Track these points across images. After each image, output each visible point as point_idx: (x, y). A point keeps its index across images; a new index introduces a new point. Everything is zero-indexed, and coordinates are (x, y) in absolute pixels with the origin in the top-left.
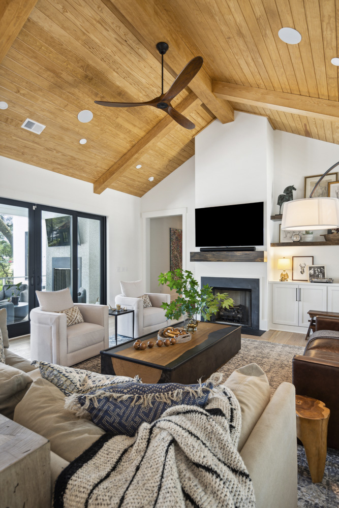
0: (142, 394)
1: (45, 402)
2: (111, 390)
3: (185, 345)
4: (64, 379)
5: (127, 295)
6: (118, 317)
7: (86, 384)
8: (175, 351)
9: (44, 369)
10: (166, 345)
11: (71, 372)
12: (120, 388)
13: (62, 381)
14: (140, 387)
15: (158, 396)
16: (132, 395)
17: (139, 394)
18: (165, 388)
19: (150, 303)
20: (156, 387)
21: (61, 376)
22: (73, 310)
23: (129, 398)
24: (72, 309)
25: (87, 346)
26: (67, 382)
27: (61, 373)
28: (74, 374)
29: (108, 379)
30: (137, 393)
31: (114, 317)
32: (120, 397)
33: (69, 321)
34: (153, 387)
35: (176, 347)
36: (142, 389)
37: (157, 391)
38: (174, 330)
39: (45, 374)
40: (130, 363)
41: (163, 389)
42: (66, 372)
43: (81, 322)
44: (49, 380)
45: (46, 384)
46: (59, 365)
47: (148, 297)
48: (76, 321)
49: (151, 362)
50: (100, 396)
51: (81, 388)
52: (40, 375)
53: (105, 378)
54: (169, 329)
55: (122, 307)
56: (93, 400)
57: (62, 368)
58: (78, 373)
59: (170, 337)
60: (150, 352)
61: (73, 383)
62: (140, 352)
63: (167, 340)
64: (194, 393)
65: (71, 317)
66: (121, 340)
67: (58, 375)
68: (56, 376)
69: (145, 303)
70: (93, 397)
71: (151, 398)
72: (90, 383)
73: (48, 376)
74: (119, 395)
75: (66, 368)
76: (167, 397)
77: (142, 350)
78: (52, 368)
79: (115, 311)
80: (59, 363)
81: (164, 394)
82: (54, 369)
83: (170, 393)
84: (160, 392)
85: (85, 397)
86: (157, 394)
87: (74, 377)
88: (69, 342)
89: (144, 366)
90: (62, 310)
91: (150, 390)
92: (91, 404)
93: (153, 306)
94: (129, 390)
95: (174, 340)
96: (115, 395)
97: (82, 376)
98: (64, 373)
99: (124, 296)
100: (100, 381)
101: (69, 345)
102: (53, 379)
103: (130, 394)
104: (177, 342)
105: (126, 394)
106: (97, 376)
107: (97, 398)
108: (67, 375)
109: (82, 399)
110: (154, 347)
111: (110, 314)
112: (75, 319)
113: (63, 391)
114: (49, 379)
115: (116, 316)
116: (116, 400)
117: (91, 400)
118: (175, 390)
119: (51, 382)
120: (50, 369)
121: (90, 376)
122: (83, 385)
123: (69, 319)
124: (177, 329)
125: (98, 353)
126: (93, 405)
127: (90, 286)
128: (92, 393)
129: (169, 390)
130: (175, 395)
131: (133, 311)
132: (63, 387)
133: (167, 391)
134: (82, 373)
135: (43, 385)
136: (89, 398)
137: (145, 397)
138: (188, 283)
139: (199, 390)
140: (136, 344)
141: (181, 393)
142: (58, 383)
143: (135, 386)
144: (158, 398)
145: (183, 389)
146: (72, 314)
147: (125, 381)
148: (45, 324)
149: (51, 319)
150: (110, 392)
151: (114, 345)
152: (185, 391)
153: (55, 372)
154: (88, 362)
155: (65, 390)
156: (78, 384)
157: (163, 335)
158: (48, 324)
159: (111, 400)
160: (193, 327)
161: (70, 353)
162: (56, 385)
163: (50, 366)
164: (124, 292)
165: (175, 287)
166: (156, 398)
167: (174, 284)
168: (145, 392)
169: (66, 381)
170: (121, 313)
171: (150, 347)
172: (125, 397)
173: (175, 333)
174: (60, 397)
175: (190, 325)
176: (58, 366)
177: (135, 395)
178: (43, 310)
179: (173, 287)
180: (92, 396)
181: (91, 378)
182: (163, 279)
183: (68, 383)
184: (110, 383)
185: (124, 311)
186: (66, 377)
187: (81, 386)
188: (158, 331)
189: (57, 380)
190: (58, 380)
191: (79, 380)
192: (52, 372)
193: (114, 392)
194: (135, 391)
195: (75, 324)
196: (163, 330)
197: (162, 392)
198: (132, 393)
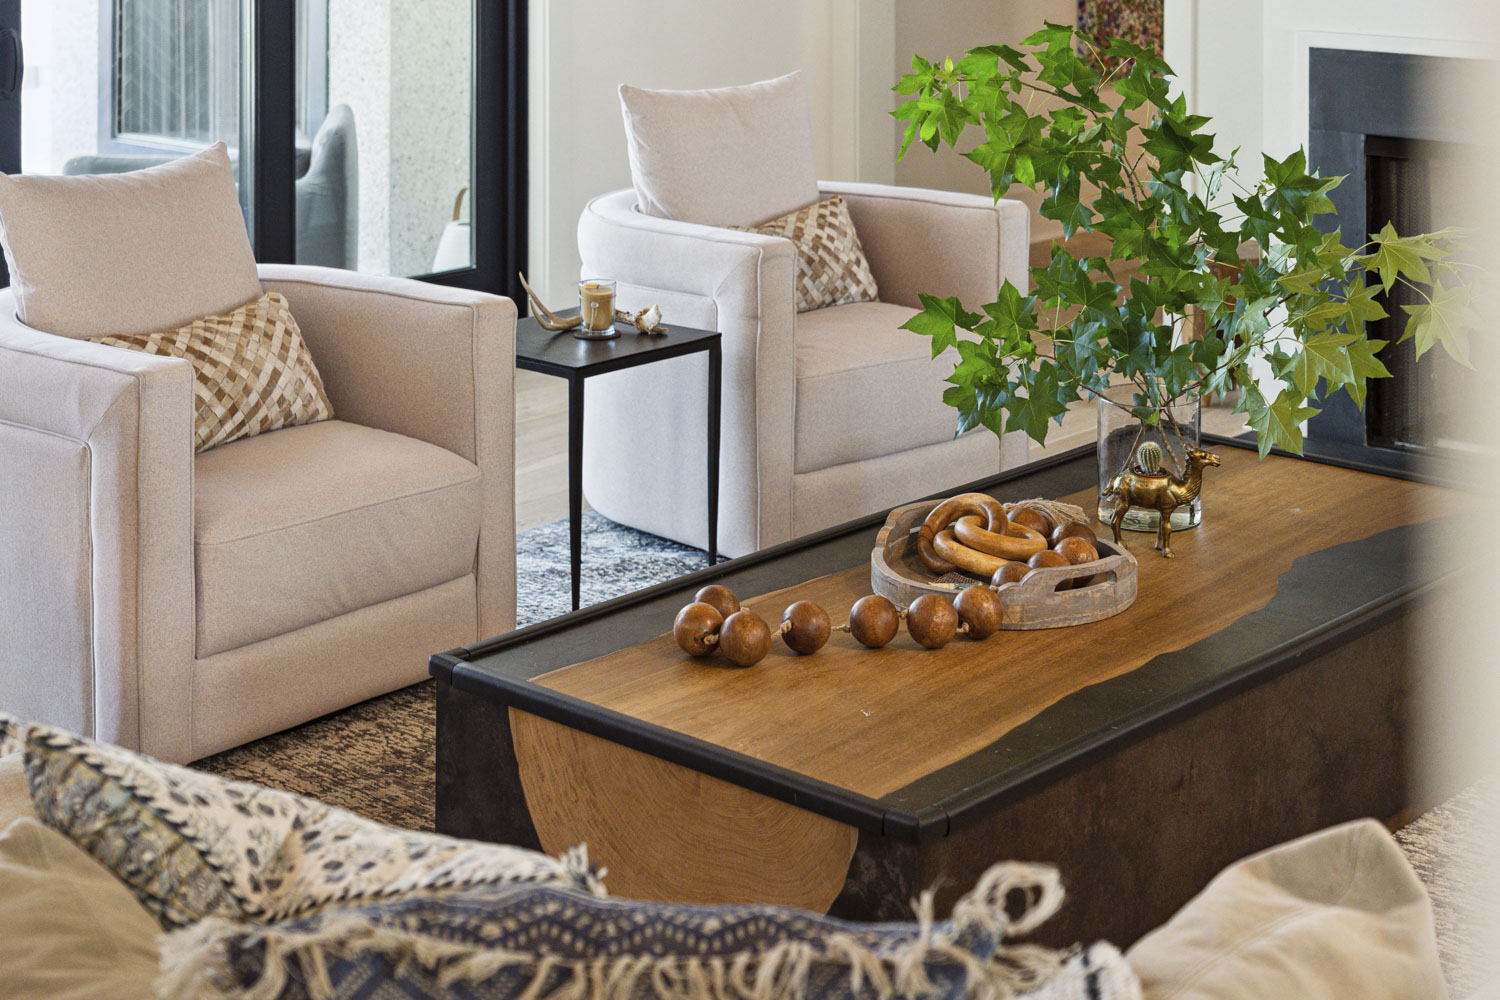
0: (582, 956)
1: (56, 958)
2: (412, 921)
3: (1077, 643)
4: (162, 838)
5: (675, 204)
6: (591, 384)
7: (287, 877)
8: (981, 688)
9: (48, 770)
10: (924, 637)
11: (202, 801)
12: (465, 911)
13: (150, 847)
14: (576, 918)
15: (674, 974)
16: (525, 958)
17: (570, 953)
18: (720, 934)
19: (863, 273)
20: (668, 922)
21: (146, 817)
22: (248, 327)
23: (508, 969)
24: (239, 317)
25: (347, 610)
26: (176, 858)
27: (145, 800)
28: (222, 811)
29: (418, 856)
30: (556, 946)
31: (563, 385)
32: (453, 960)
33: (220, 411)
34: (651, 922)
35: (991, 656)
36: (589, 927)
37: (669, 947)
38: (1000, 517)
39: (53, 801)
40: (639, 761)
41: (710, 939)
42: (175, 797)
43: (310, 420)
44: (76, 840)
45: (63, 858)
46: (139, 749)
47: (844, 219)
48: (271, 411)
49: (786, 764)
50: (341, 943)
51: (256, 900)
52: (29, 802)
53: (401, 853)
54: (968, 512)
55: (626, 302)
56: (304, 959)
57: (155, 775)
58: (242, 809)
59: (966, 573)
60: (794, 685)
61: (216, 869)
62: (718, 678)
63: (935, 599)
64: (878, 977)
65: (232, 376)
66: (622, 567)
67: (129, 813)
68: (114, 817)
69: (814, 265)
70: (308, 949)
71: (628, 983)
72: (310, 876)
73: (74, 816)
74: (447, 948)
75: (176, 771)
76: (719, 982)
77: (734, 664)
78: (98, 767)
79: (569, 331)
80: (132, 736)
81: (705, 965)
82: (106, 778)
83: (742, 959)
84: (683, 952)
85: (263, 944)
86: (668, 963)
87: (222, 832)
88: (206, 576)
89: (732, 793)
90: (168, 318)
91: (630, 935)
92: (290, 981)
93: (887, 293)
94: (511, 925)
95: (989, 607)
96: (429, 948)
97: (266, 831)
98: (163, 801)
99: (654, 212)
100: (369, 865)
101: (207, 593)
102: (100, 834)
103: (518, 948)
104: (1014, 618)
105: (490, 944)
106: (357, 838)
107: (328, 956)
108: (178, 814)
109: (250, 951)
110: (827, 649)
111: (523, 362)
112: (266, 393)
113: (156, 907)
114: (77, 830)
115: (576, 378)
116: (431, 973)
117: (293, 959)
118: (772, 942)
119: (91, 849)
120: (85, 776)
121: (315, 834)
122: (274, 884)
123: (220, 394)
124: (1027, 517)
125: (416, 668)
126: (304, 986)
127: (397, 92)
128: (303, 927)
129: (739, 946)
130: (765, 972)
131: (711, 343)
132: (155, 887)
133: (728, 953)
134: (270, 812)
135: (45, 866)
136: (285, 948)
137: (597, 973)
138: (1135, 137)
139: (908, 959)
140: (692, 617)
141: (802, 968)
142: (126, 857)
143: (552, 908)
144: (668, 982)
145: (819, 945)
146: (239, 357)
147: (508, 875)
148: (46, 429)
149: (85, 399)
150: (405, 927)
151: (559, 604)
152: (830, 955)
153: (113, 796)
154: (358, 726)
155: (164, 902)
156: (243, 874)
157: (914, 555)
158: (64, 433)
159: (401, 971)
160: (1161, 503)
161: (221, 651)
162: (114, 869)
163: (82, 757)
164: (650, 173)
165: (1026, 169)
166: (659, 985)
167: (1021, 148)
168: (599, 945)
169: (171, 851)
170: (617, 350)
171: (802, 643)
172: (485, 961)
173: (1010, 545)
174: (134, 940)
175: (1134, 482)
176: (127, 757)
177: (539, 957)
178: (32, 320)
179: (1010, 168)
180: (299, 939)
181: (317, 847)
182: (932, 104)
183: (184, 863)
184: (425, 881)
185: (644, 334)
186: (176, 827)
187: (256, 887)
188: (878, 521)
189: (119, 843)
190: (132, 841)
191: (250, 853)
192: (94, 791)
193: (424, 928)
194: (545, 938)
195: (266, 429)
196: (919, 519)
197: (695, 951)
198: (531, 946)
